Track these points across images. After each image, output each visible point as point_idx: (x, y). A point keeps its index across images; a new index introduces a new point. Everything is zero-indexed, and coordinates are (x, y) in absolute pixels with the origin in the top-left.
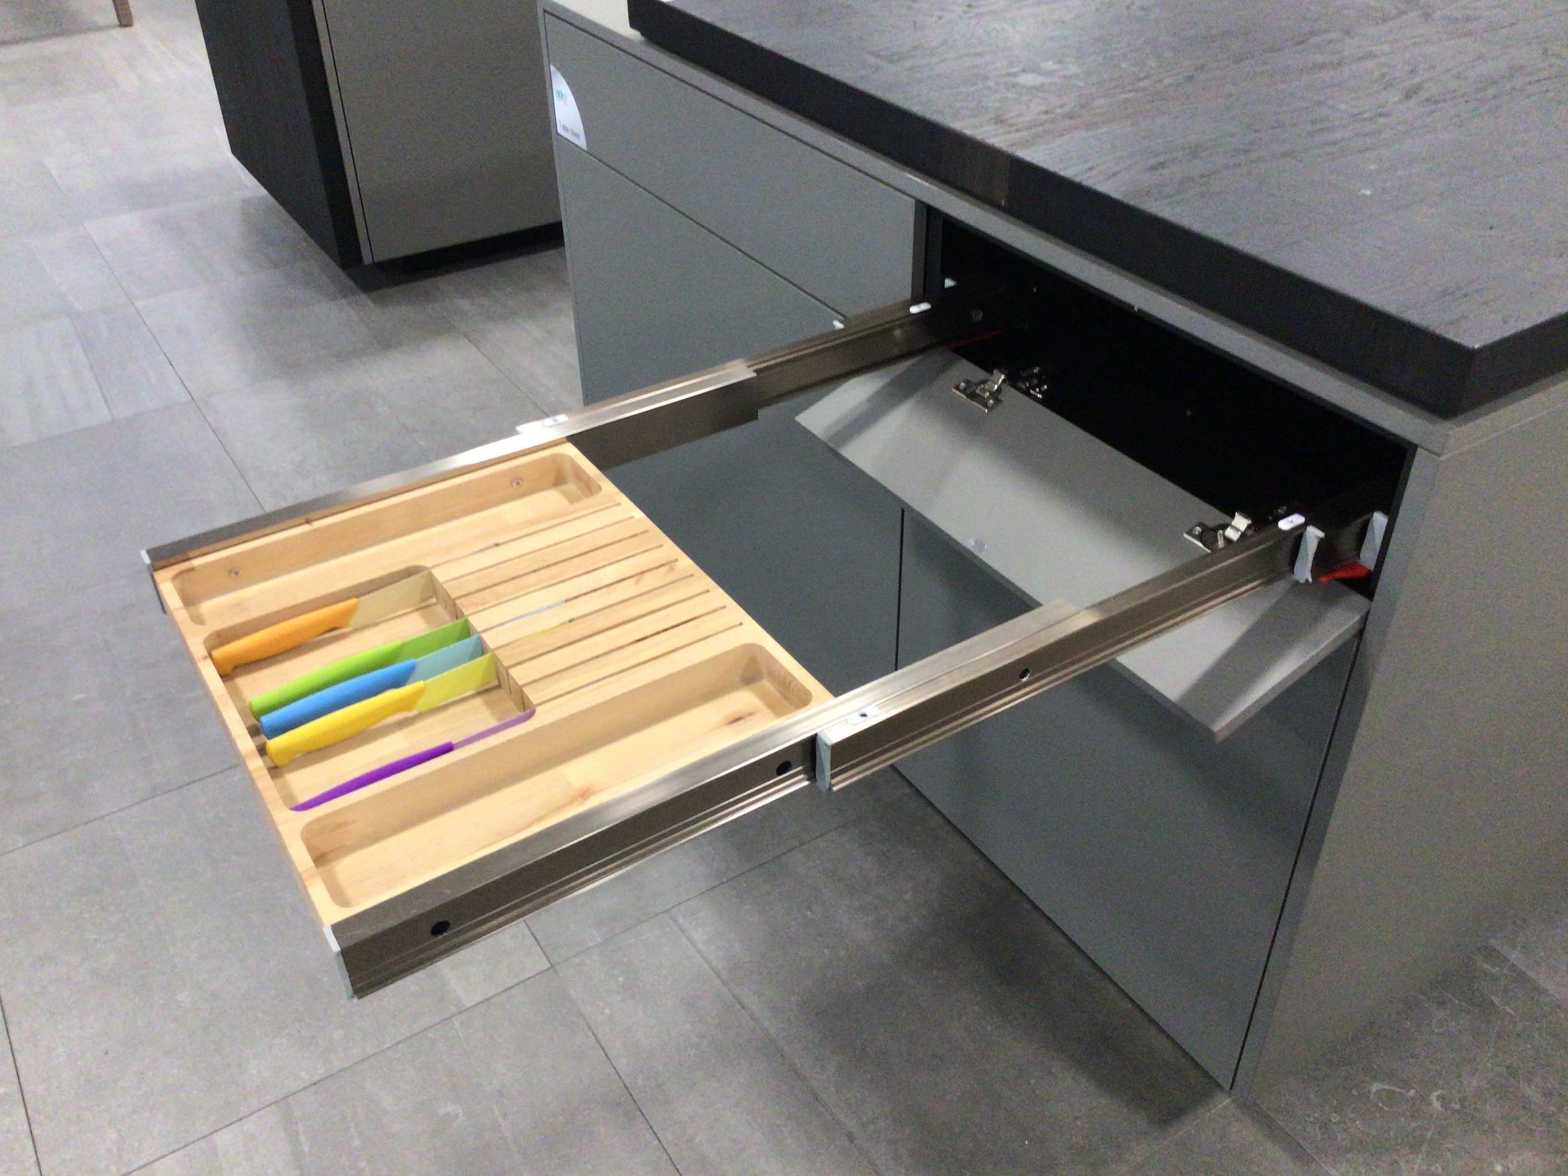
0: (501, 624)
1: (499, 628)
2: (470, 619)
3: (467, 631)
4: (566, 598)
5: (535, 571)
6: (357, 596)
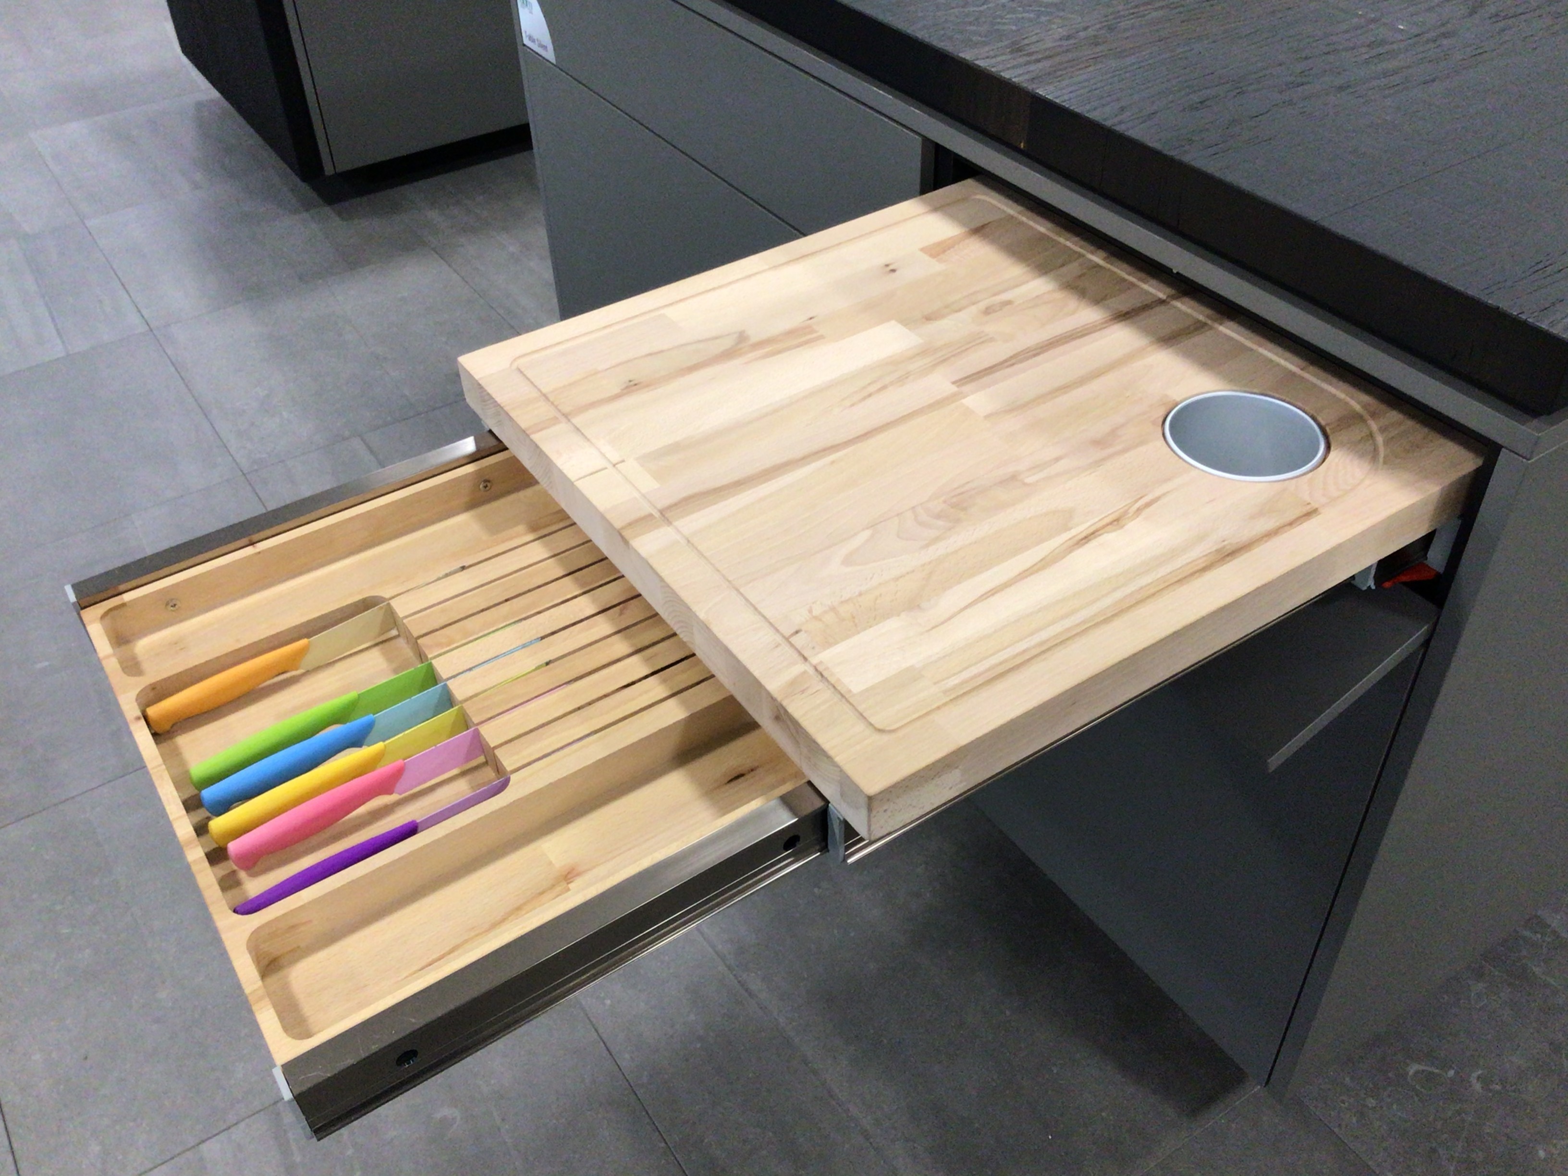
0: (470, 669)
1: (468, 674)
2: (435, 663)
3: (431, 678)
4: (543, 634)
5: (507, 600)
6: (308, 635)
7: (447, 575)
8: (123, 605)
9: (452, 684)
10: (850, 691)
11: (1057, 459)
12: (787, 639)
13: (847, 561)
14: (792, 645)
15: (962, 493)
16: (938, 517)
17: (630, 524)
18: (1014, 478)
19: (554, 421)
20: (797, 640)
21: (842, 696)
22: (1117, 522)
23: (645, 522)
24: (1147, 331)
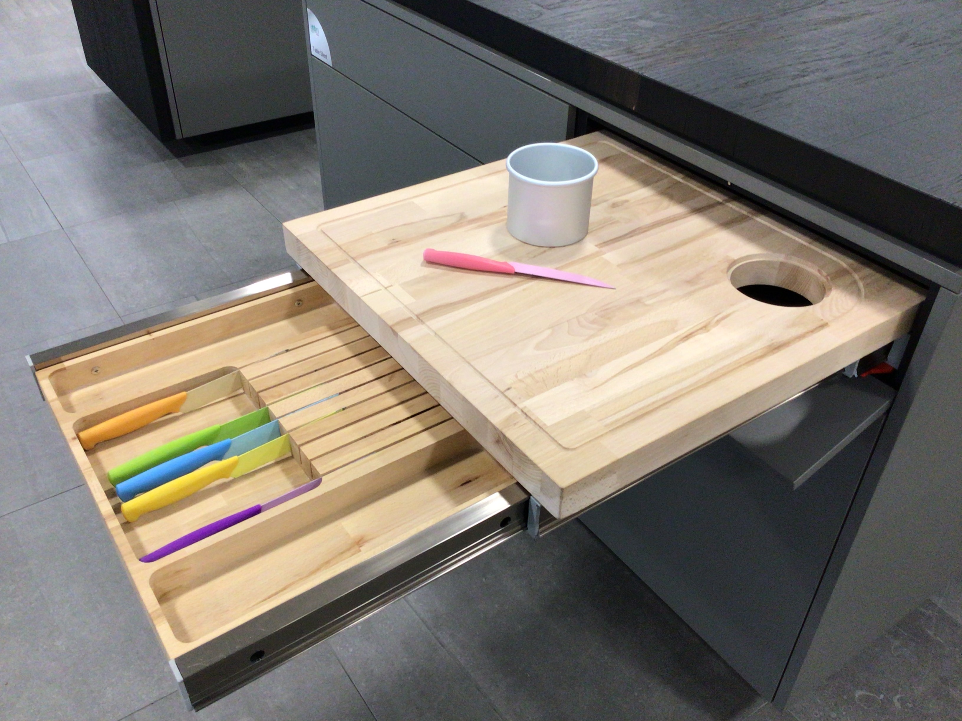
0: (294, 412)
1: (292, 415)
2: (271, 408)
4: (340, 391)
5: (316, 371)
6: (186, 390)
7: (277, 355)
8: (64, 369)
9: (282, 421)
10: (545, 425)
11: (664, 291)
12: (502, 393)
13: (538, 347)
14: (506, 397)
15: (607, 309)
16: (593, 322)
17: (398, 323)
18: (638, 301)
19: (346, 262)
20: (510, 394)
21: (540, 427)
22: (705, 328)
23: (407, 322)
24: (712, 219)
